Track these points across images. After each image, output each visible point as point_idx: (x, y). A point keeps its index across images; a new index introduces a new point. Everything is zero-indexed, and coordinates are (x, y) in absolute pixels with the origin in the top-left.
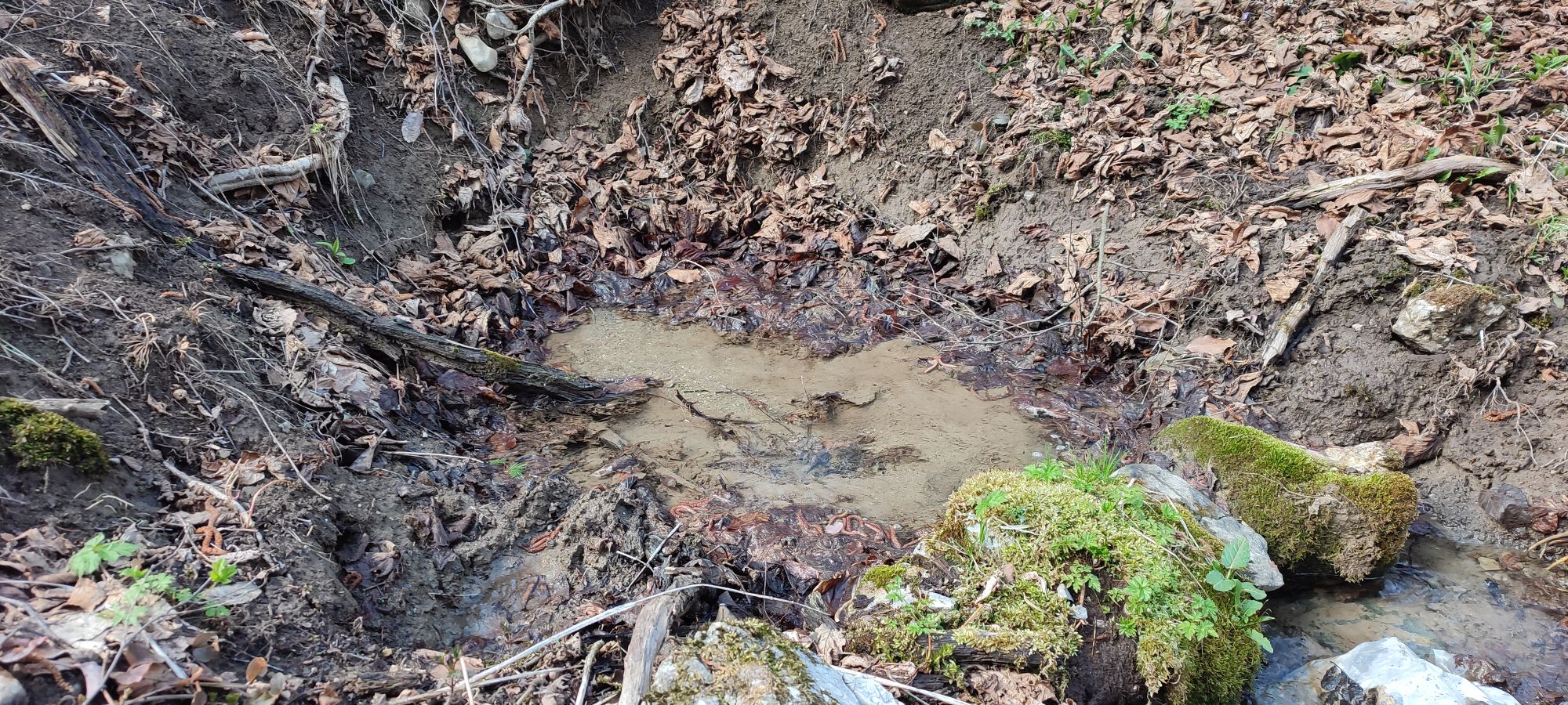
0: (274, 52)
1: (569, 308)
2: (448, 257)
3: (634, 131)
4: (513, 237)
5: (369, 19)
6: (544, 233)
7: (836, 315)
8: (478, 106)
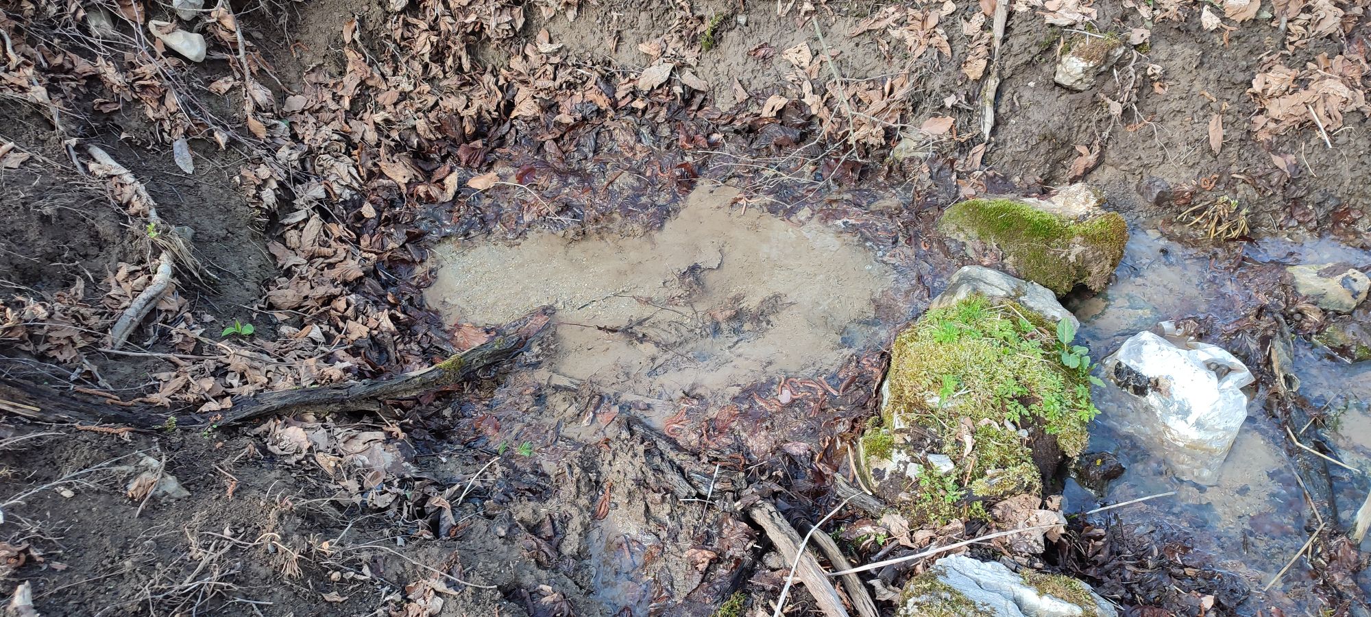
0: (31, 158)
1: (417, 260)
2: (296, 266)
3: (359, 55)
4: (324, 210)
5: (72, 63)
6: (347, 194)
7: (638, 179)
8: (217, 99)
